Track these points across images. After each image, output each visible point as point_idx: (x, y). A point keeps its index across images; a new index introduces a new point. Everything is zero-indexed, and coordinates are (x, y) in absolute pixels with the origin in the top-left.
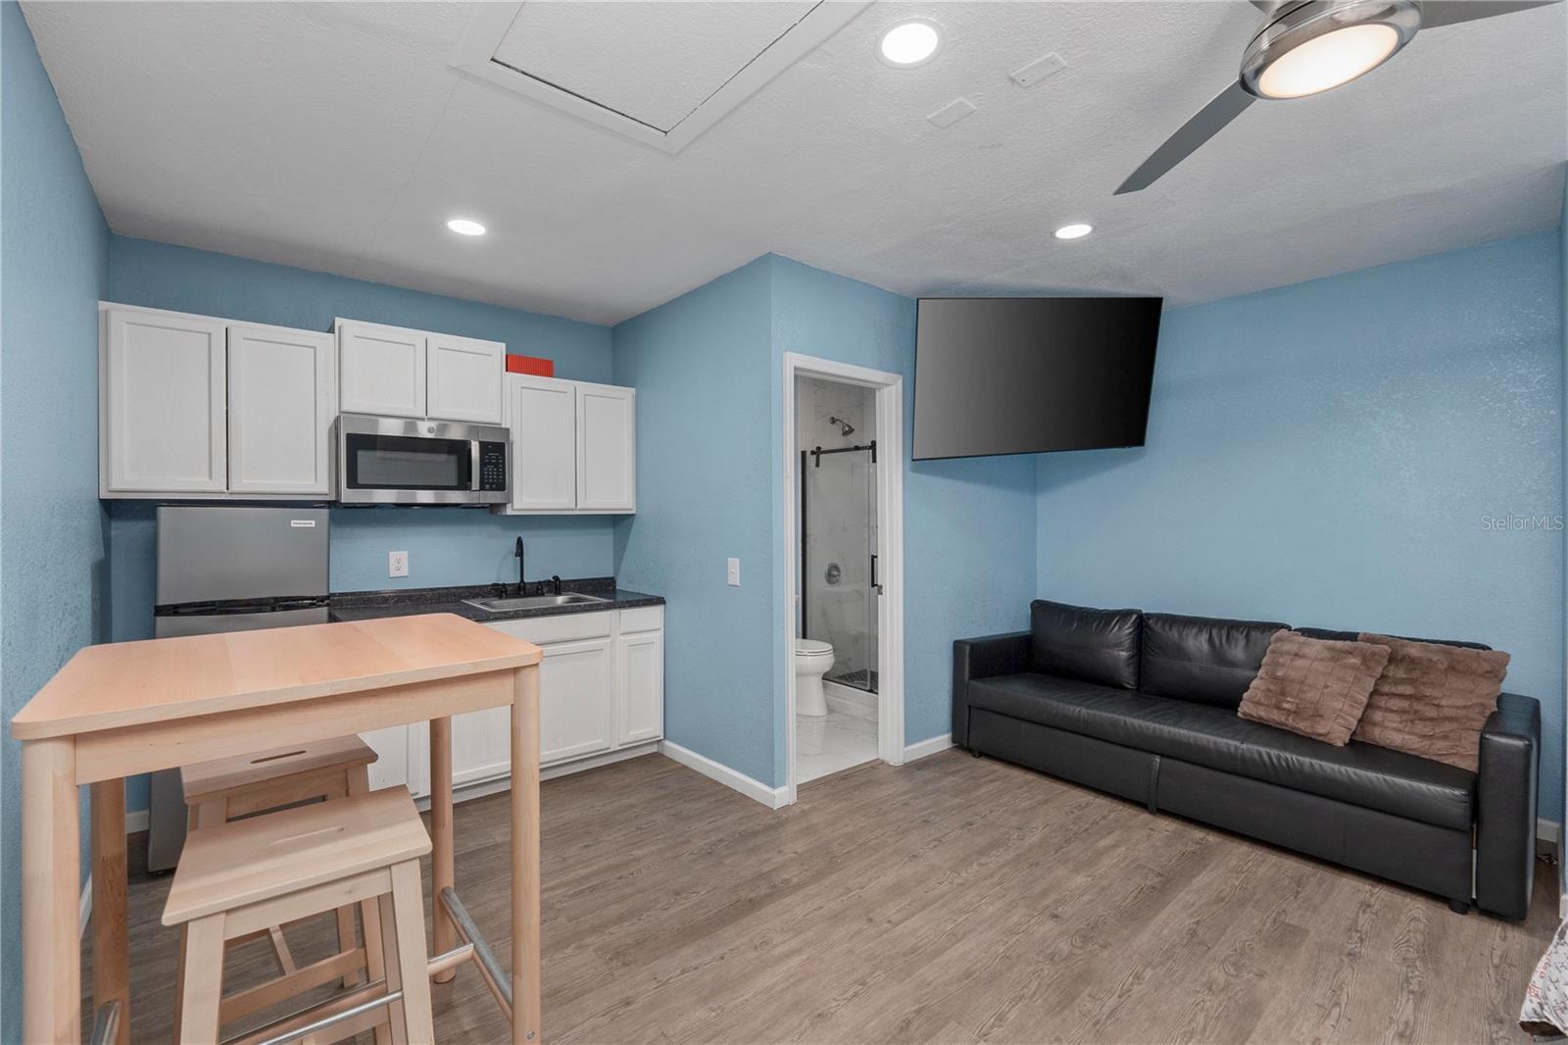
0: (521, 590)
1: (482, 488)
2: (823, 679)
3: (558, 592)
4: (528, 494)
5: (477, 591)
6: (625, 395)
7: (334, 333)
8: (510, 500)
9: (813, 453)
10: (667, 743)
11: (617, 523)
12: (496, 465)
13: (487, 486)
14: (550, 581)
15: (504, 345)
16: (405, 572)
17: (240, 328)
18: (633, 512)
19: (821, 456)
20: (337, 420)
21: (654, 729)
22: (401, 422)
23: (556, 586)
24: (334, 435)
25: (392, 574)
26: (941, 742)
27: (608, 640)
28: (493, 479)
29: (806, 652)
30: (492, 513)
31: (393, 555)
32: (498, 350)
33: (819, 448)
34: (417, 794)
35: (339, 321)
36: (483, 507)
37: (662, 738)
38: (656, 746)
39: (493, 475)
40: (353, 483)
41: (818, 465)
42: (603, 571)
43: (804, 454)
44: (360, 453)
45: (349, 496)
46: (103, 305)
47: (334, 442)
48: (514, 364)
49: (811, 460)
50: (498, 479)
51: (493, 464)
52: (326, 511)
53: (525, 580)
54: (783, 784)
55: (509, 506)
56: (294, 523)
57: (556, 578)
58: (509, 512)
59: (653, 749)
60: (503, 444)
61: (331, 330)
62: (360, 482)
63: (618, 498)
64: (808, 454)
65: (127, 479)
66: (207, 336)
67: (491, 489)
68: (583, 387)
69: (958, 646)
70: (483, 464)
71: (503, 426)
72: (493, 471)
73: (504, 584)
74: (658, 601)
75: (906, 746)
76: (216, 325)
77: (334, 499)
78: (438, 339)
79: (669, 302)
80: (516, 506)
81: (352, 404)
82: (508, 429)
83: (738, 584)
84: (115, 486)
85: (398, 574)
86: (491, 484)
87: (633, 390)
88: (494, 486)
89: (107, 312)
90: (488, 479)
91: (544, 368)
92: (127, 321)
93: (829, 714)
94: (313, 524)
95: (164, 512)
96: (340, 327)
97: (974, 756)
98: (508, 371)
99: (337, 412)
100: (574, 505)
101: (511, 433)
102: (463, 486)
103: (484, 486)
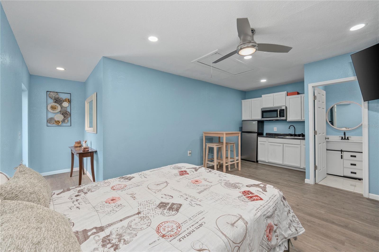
12: (283, 113)
14: (301, 134)
16: (276, 130)
17: (252, 100)
25: (274, 131)
27: (300, 146)
32: (285, 93)
34: (266, 161)
44: (264, 113)
52: (257, 121)
53: (295, 134)
62: (263, 117)
73: (291, 134)
77: (261, 120)
78: (275, 94)
80: (289, 120)
84: (243, 119)
86: (282, 116)
92: (243, 102)
94: (255, 123)
98: (287, 96)
99: (262, 108)
100: (301, 119)
101: (287, 107)
102: (277, 117)
103: (280, 116)
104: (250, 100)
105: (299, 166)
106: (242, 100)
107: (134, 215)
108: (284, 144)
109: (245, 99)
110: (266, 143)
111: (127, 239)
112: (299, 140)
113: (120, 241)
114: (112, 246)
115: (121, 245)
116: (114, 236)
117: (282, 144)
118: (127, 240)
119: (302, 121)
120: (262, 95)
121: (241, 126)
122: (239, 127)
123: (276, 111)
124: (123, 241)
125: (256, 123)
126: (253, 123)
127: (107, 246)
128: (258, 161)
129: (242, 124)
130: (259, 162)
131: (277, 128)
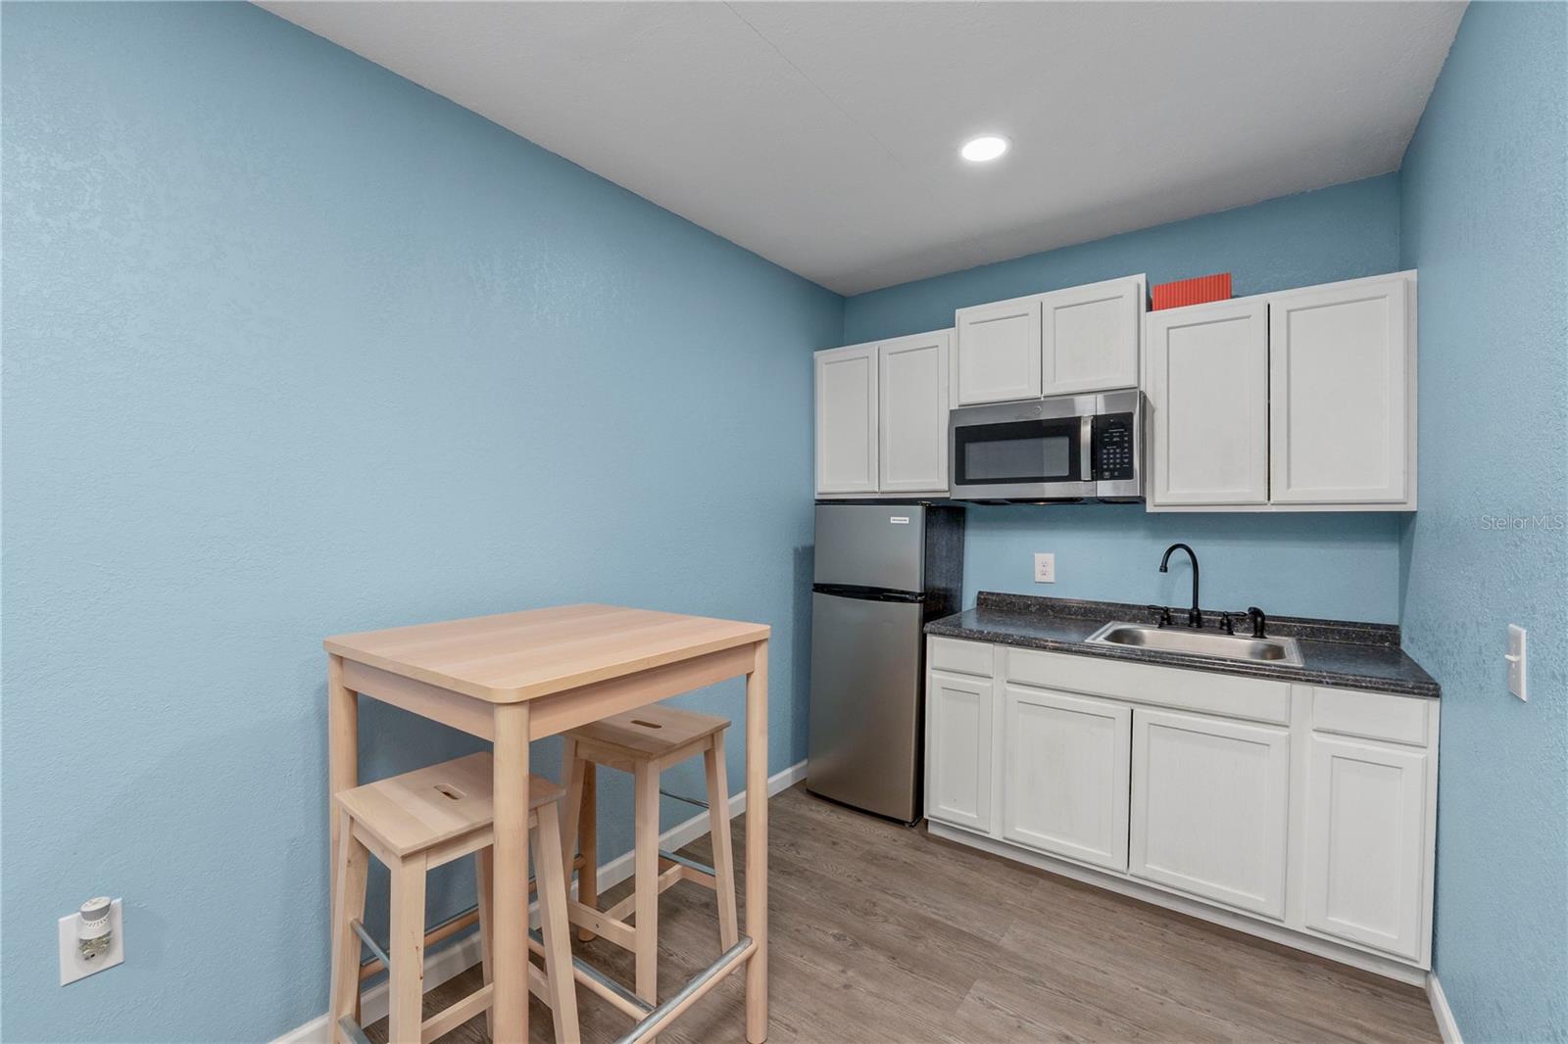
0: (1194, 621)
1: (1095, 477)
3: (1259, 634)
5: (1135, 612)
7: (955, 325)
8: (1146, 492)
12: (1119, 445)
13: (1102, 474)
15: (1142, 276)
16: (1051, 578)
17: (888, 346)
18: (1413, 507)
20: (952, 415)
23: (1255, 624)
25: (1039, 578)
27: (1282, 733)
28: (1115, 464)
31: (1039, 558)
32: (1131, 287)
34: (988, 833)
35: (958, 313)
37: (1425, 966)
38: (1418, 976)
39: (1115, 458)
40: (961, 478)
42: (1377, 611)
44: (969, 446)
45: (958, 493)
50: (1122, 463)
51: (1116, 443)
53: (1201, 608)
55: (1148, 502)
57: (1257, 611)
58: (1150, 509)
59: (1413, 980)
60: (1133, 415)
62: (968, 477)
67: (1112, 478)
70: (1100, 445)
71: (1139, 389)
72: (1115, 453)
73: (1166, 608)
76: (873, 347)
77: (948, 496)
78: (1054, 297)
80: (1160, 500)
81: (968, 396)
82: (1144, 394)
84: (820, 488)
85: (1043, 579)
86: (1112, 471)
87: (1416, 270)
88: (1116, 474)
90: (1108, 464)
91: (1219, 289)
92: (825, 362)
94: (906, 520)
96: (960, 320)
98: (1150, 308)
99: (955, 407)
100: (1263, 498)
101: (1149, 396)
102: (1074, 475)
103: (1097, 474)
104: (870, 348)
105: (1276, 913)
106: (816, 354)
108: (1138, 710)
109: (840, 343)
110: (986, 683)
112: (1282, 686)
117: (1126, 708)
119: (1274, 509)
120: (957, 311)
121: (809, 542)
122: (796, 550)
123: (1068, 428)
125: (908, 522)
126: (894, 520)
128: (927, 821)
129: (817, 525)
130: (932, 830)
131: (1056, 559)
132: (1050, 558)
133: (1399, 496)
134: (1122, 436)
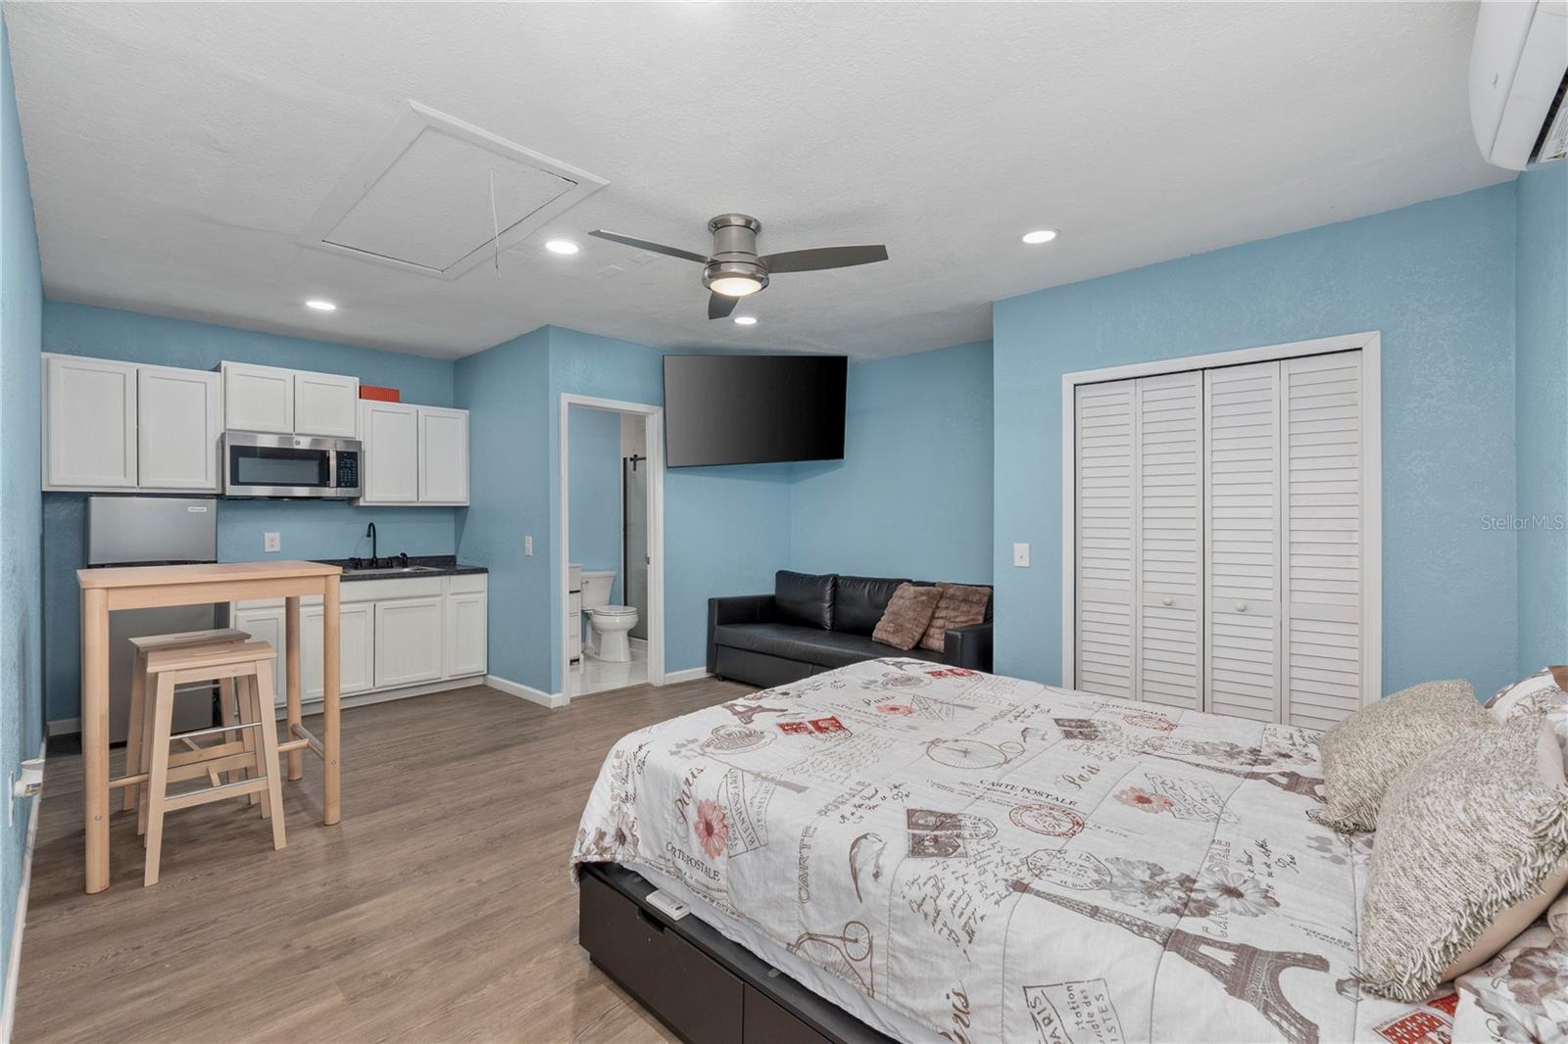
0: (374, 563)
1: (339, 485)
2: (629, 636)
3: (405, 565)
4: (377, 488)
6: (461, 416)
7: (220, 371)
8: (361, 494)
9: (631, 459)
10: (489, 676)
11: (458, 512)
12: (351, 469)
13: (343, 484)
14: (398, 557)
15: (357, 379)
16: (277, 548)
17: (148, 370)
18: (467, 505)
19: (638, 462)
20: (223, 435)
21: (480, 665)
22: (276, 437)
23: (404, 561)
24: (220, 447)
25: (266, 549)
26: (700, 672)
27: (440, 598)
28: (348, 479)
29: (612, 613)
30: (349, 504)
31: (267, 535)
32: (353, 383)
33: (636, 456)
35: (224, 363)
36: (342, 500)
37: (485, 672)
38: (481, 678)
39: (347, 476)
40: (235, 481)
41: (635, 469)
42: (449, 552)
43: (625, 459)
44: (241, 459)
45: (232, 490)
46: (45, 355)
47: (220, 451)
48: (365, 392)
49: (630, 464)
50: (352, 479)
51: (348, 467)
52: (214, 501)
53: (377, 556)
54: (559, 691)
55: (361, 500)
56: (190, 509)
57: (404, 555)
58: (362, 503)
59: (479, 681)
60: (356, 453)
61: (217, 369)
62: (241, 480)
63: (455, 493)
64: (628, 460)
65: (63, 478)
66: (122, 377)
67: (346, 486)
68: (424, 410)
69: (711, 601)
70: (339, 467)
71: (357, 439)
72: (347, 473)
73: (359, 559)
74: (484, 571)
75: (666, 672)
76: (130, 368)
77: (220, 492)
78: (303, 375)
79: (490, 349)
80: (367, 499)
81: (235, 423)
82: (360, 442)
83: (531, 554)
84: (54, 481)
85: (272, 550)
86: (347, 483)
87: (467, 412)
89: (48, 360)
90: (344, 479)
91: (392, 396)
92: (63, 366)
93: (632, 660)
94: (204, 510)
95: (94, 500)
96: (225, 368)
97: (719, 680)
98: (360, 397)
99: (223, 430)
100: (416, 499)
101: (363, 444)
104: (126, 367)
105: (439, 675)
107: (1038, 894)
108: (378, 604)
111: (1144, 872)
112: (440, 579)
113: (1166, 883)
114: (1191, 890)
115: (1173, 874)
116: (1166, 902)
117: (373, 604)
118: (1149, 872)
119: (420, 505)
123: (322, 457)
124: (1157, 878)
125: (207, 510)
127: (1204, 900)
131: (281, 537)
132: (277, 536)
133: (464, 500)
134: (351, 464)
